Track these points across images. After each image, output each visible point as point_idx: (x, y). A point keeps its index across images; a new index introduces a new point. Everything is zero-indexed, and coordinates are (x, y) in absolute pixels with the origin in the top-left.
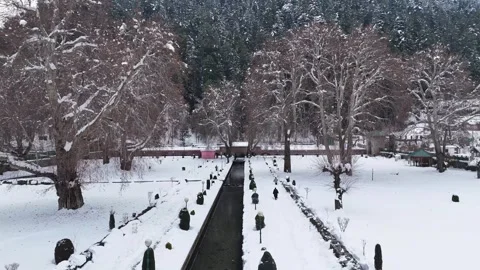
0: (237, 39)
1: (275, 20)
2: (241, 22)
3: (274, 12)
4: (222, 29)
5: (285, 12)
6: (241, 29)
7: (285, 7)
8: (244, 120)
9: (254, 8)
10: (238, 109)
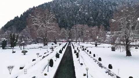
0: (69, 18)
1: (77, 13)
2: (70, 13)
3: (77, 11)
4: (66, 15)
5: (79, 11)
6: (70, 15)
7: (79, 10)
8: (71, 36)
9: (73, 10)
10: (69, 34)
